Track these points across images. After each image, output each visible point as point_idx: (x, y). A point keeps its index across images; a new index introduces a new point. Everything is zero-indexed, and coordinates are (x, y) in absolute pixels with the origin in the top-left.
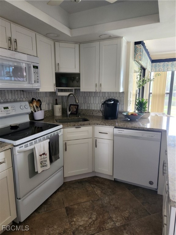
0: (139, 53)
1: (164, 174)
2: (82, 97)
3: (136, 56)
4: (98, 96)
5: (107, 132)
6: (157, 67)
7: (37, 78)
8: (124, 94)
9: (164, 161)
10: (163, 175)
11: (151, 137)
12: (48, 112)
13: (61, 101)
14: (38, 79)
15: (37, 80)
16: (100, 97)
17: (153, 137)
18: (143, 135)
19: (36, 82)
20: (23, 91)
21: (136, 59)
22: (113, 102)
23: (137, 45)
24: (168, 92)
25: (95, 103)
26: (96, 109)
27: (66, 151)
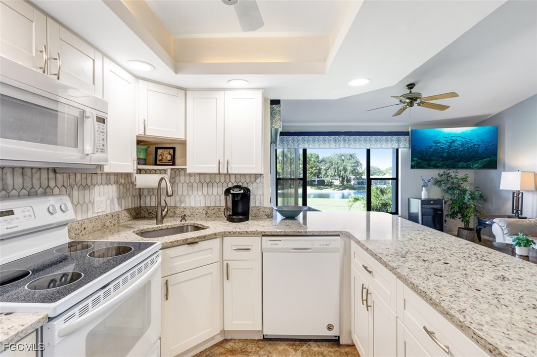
0: (277, 117)
1: (369, 308)
2: (185, 185)
3: (274, 121)
4: (217, 180)
5: (248, 247)
6: (285, 143)
7: (102, 142)
8: (263, 178)
9: (363, 285)
10: (368, 310)
11: (326, 245)
12: (111, 216)
13: (138, 194)
14: (103, 145)
15: (102, 147)
16: (220, 184)
17: (328, 245)
18: (312, 245)
19: (99, 150)
20: (55, 171)
21: (273, 126)
22: (242, 191)
23: (274, 106)
24: (301, 176)
25: (210, 194)
26: (212, 205)
27: (167, 299)
